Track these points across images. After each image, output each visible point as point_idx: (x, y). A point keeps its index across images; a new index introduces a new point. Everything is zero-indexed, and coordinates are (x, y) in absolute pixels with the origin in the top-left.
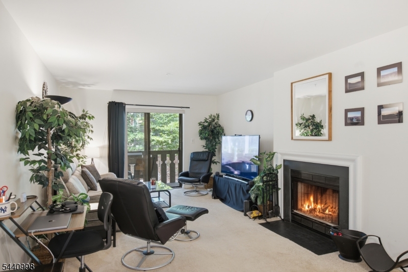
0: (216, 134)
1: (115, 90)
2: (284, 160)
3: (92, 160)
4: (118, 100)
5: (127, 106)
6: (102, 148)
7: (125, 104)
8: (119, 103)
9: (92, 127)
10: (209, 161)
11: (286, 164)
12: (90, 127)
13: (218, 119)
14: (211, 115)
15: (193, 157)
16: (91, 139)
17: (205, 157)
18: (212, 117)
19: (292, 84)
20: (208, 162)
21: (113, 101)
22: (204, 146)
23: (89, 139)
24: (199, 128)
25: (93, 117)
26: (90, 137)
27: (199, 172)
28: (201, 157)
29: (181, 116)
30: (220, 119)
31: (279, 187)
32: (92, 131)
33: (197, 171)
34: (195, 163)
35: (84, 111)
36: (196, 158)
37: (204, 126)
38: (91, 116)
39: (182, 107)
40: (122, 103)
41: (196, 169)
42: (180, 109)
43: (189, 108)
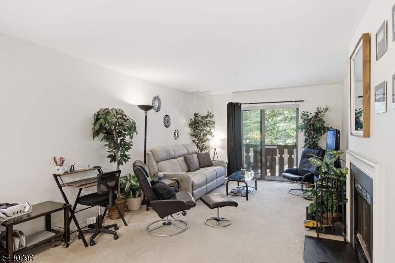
1: (233, 93)
2: (350, 164)
3: (215, 149)
4: (234, 101)
5: (243, 106)
6: (223, 140)
7: (241, 104)
8: (234, 103)
11: (351, 168)
14: (319, 107)
15: (304, 153)
17: (316, 154)
19: (350, 58)
21: (231, 102)
25: (213, 116)
27: (308, 170)
29: (297, 110)
33: (305, 169)
34: (305, 159)
35: (208, 112)
38: (211, 116)
39: (296, 101)
40: (237, 103)
41: (305, 167)
42: (294, 103)
43: (303, 101)
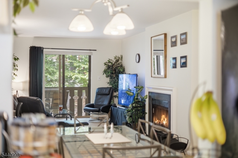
0: (118, 73)
1: (35, 37)
2: (149, 92)
3: (17, 92)
4: (37, 45)
5: (44, 50)
6: (24, 82)
7: (43, 48)
8: (38, 47)
9: (17, 66)
10: (110, 95)
11: (150, 95)
12: (16, 66)
13: (121, 60)
14: (116, 56)
15: (98, 92)
16: (16, 75)
17: (107, 92)
18: (117, 58)
19: (151, 38)
20: (109, 97)
21: (34, 46)
22: (108, 83)
23: (15, 76)
24: (104, 67)
25: (18, 59)
26: (15, 74)
27: (102, 104)
28: (104, 92)
29: (90, 57)
30: (123, 59)
31: (146, 112)
32: (17, 70)
33: (100, 103)
34: (100, 96)
36: (101, 93)
37: (108, 65)
38: (16, 58)
39: (90, 50)
40: (40, 48)
41: (100, 102)
42: (89, 51)
43: (96, 50)
